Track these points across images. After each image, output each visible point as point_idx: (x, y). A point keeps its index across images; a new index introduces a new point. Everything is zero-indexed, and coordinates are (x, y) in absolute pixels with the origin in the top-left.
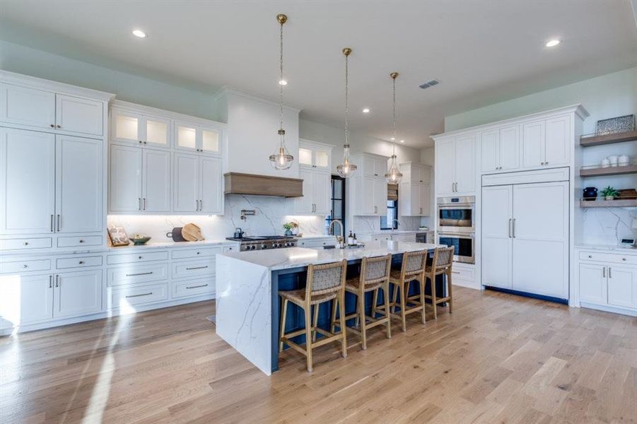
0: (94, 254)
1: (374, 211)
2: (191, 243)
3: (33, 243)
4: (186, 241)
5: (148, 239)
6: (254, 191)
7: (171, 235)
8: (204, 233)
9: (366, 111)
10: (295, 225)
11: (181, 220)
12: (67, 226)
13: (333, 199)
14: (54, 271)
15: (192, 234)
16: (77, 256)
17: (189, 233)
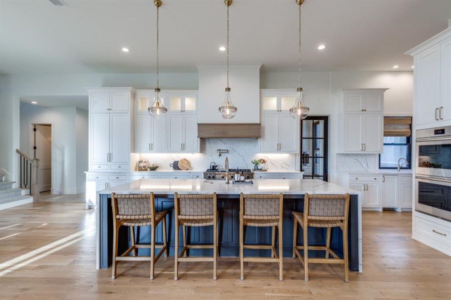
0: (123, 174)
1: (361, 148)
2: (184, 171)
3: (102, 167)
4: (180, 169)
5: (157, 167)
6: (216, 135)
7: (172, 165)
8: (193, 165)
9: (322, 47)
10: (264, 162)
11: (179, 156)
12: (114, 159)
13: (302, 138)
14: (107, 181)
15: (185, 165)
16: (116, 174)
17: (183, 165)
